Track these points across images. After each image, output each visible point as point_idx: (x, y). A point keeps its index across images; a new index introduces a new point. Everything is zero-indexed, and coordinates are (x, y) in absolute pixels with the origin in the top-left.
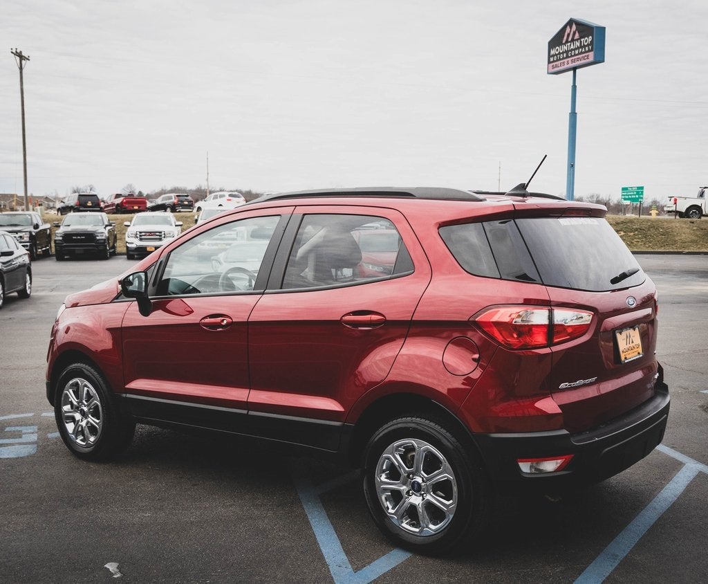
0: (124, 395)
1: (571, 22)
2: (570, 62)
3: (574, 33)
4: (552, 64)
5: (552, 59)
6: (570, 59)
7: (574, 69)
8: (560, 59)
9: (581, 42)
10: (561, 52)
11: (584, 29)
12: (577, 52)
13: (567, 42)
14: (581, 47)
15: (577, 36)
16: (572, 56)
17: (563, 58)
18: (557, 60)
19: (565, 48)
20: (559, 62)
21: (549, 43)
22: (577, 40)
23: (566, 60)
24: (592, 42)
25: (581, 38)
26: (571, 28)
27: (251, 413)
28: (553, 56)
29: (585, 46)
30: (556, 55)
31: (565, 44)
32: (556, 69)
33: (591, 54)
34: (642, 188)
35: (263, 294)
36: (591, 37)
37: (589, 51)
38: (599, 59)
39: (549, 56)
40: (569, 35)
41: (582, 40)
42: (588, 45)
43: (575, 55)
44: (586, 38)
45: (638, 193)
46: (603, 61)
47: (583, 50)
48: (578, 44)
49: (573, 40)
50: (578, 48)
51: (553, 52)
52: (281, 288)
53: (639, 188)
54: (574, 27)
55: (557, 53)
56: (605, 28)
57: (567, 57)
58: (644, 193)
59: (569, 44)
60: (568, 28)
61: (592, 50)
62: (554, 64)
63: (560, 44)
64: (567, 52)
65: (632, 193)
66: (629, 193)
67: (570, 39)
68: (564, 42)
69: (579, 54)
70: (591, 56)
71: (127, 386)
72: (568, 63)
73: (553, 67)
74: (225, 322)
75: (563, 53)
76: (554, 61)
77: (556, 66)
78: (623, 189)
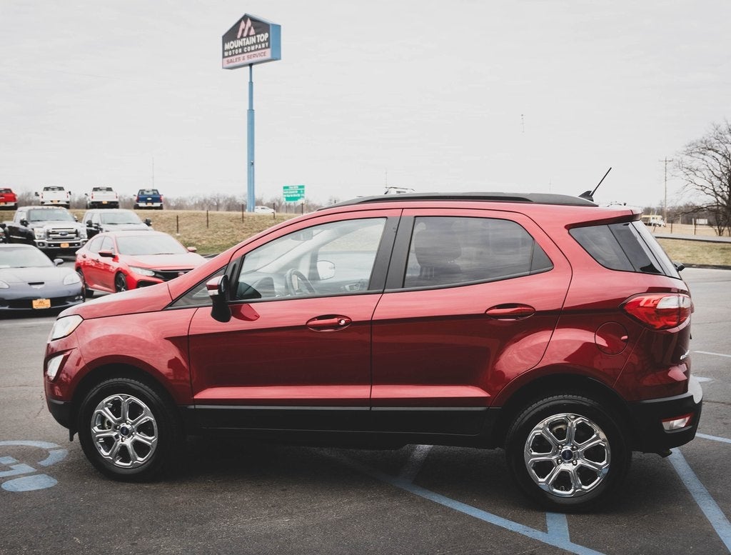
0: (193, 407)
1: (245, 18)
2: (246, 58)
3: (250, 29)
4: (227, 59)
5: (226, 54)
6: (246, 55)
7: (251, 65)
8: (235, 54)
9: (257, 38)
10: (236, 47)
11: (260, 26)
12: (253, 48)
13: (242, 37)
14: (257, 43)
15: (252, 32)
16: (247, 52)
17: (239, 54)
18: (232, 55)
19: (239, 43)
20: (234, 57)
21: (223, 37)
22: (253, 36)
23: (241, 56)
24: (268, 39)
25: (256, 34)
26: (246, 23)
27: (374, 409)
28: (228, 50)
29: (261, 43)
30: (231, 50)
31: (240, 39)
32: (231, 65)
33: (268, 51)
34: (303, 187)
35: (383, 293)
36: (267, 34)
37: (266, 48)
38: (276, 57)
39: (224, 51)
40: (243, 30)
41: (258, 36)
42: (264, 42)
43: (251, 51)
44: (262, 35)
45: (299, 192)
46: (280, 59)
47: (260, 47)
48: (253, 40)
49: (248, 36)
50: (254, 44)
51: (227, 46)
52: (403, 287)
53: (300, 187)
54: (249, 23)
55: (232, 48)
56: (280, 26)
57: (243, 52)
58: (305, 191)
59: (244, 39)
60: (243, 23)
61: (269, 47)
62: (230, 58)
63: (235, 38)
64: (242, 47)
65: (293, 192)
66: (290, 192)
67: (245, 34)
68: (239, 37)
69: (255, 50)
70: (268, 53)
71: (195, 397)
72: (244, 59)
73: (228, 62)
74: (343, 322)
75: (238, 48)
76: (229, 56)
77: (232, 61)
78: (285, 188)
